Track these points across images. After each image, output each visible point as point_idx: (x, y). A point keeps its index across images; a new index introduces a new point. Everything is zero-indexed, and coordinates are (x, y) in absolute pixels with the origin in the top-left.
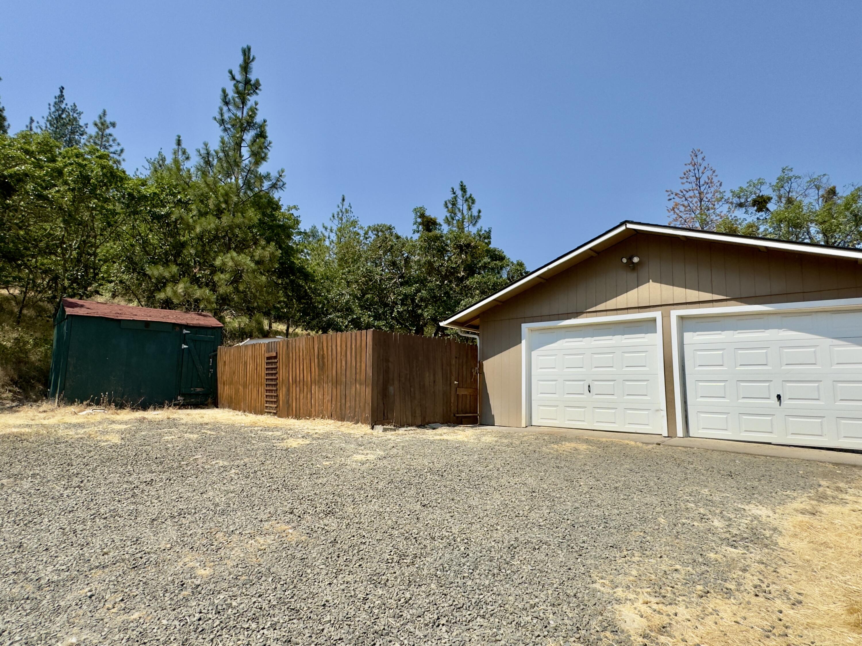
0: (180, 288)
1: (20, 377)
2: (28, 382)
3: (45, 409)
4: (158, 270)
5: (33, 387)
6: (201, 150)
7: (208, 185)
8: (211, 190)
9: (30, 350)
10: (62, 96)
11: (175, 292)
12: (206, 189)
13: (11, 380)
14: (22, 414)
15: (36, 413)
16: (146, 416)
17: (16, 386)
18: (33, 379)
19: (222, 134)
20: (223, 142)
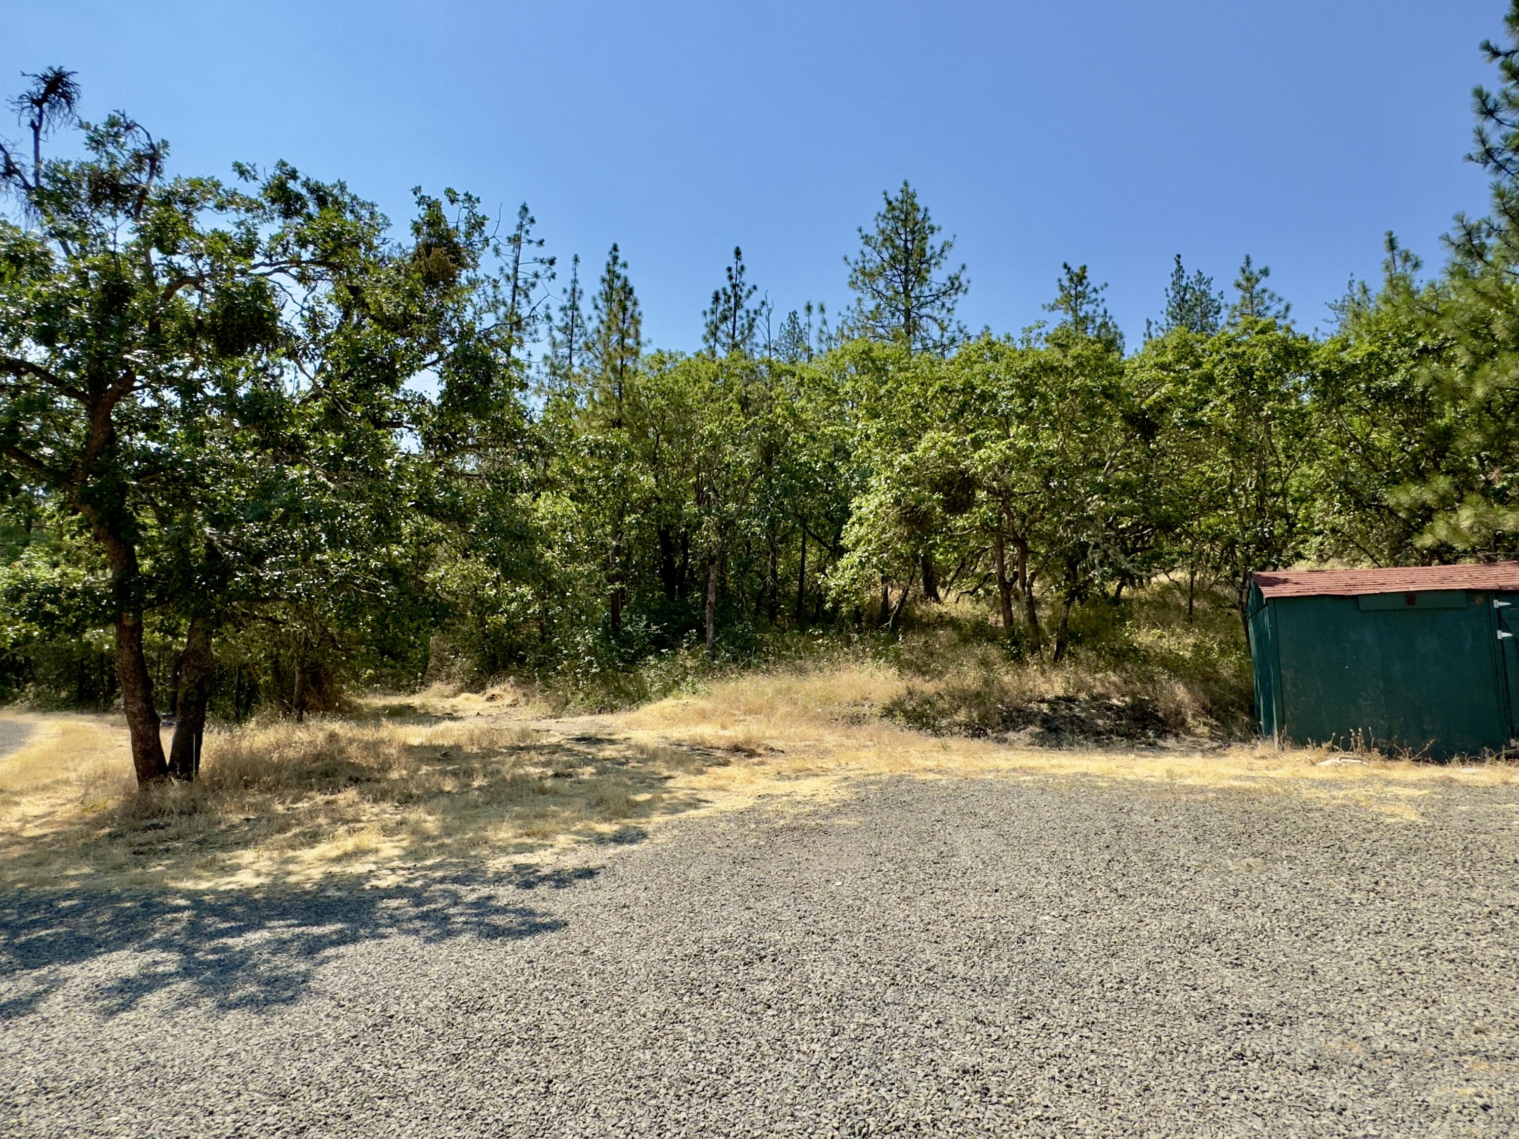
0: (1465, 517)
1: (1214, 703)
2: (1226, 711)
3: (1263, 754)
4: (1408, 492)
5: (1234, 718)
6: (1450, 233)
7: (1483, 295)
8: (1492, 301)
9: (1217, 660)
10: (1180, 268)
11: (1455, 530)
12: (1482, 305)
13: (1203, 708)
14: (1231, 759)
15: (1252, 760)
16: (1453, 776)
17: (1212, 717)
18: (1232, 706)
19: (1493, 179)
20: (1501, 195)
